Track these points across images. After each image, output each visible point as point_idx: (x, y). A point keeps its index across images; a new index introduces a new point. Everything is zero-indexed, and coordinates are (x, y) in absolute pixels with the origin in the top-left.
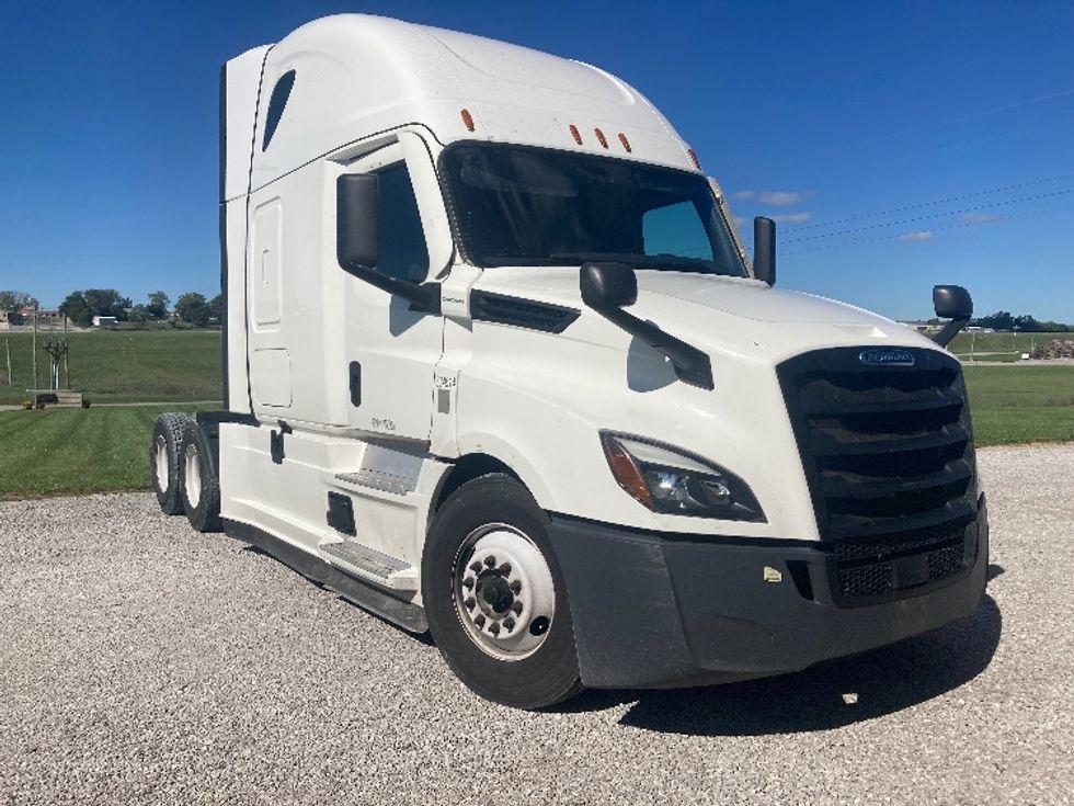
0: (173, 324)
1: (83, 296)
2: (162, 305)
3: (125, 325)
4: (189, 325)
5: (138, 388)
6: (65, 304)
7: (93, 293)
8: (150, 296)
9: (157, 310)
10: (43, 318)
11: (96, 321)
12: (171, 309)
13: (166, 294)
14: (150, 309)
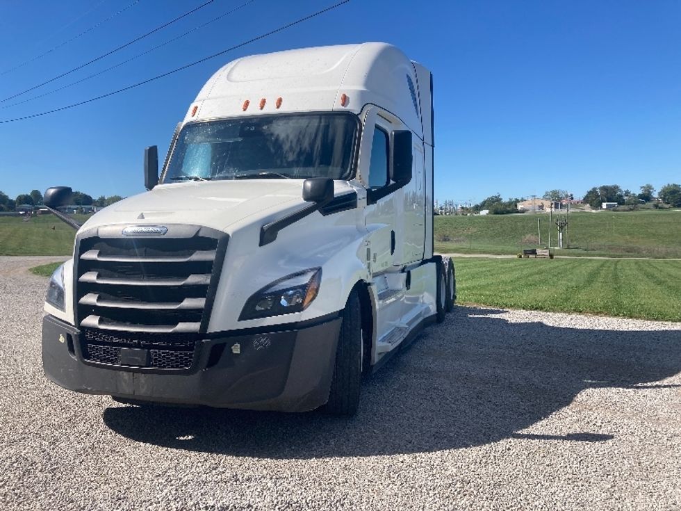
0: (656, 206)
1: (598, 190)
2: (650, 193)
3: (622, 207)
4: (667, 206)
5: (610, 248)
6: (587, 196)
7: (604, 188)
8: (641, 188)
9: (646, 197)
10: (576, 205)
11: (604, 205)
12: (655, 195)
13: (653, 186)
14: (640, 196)
